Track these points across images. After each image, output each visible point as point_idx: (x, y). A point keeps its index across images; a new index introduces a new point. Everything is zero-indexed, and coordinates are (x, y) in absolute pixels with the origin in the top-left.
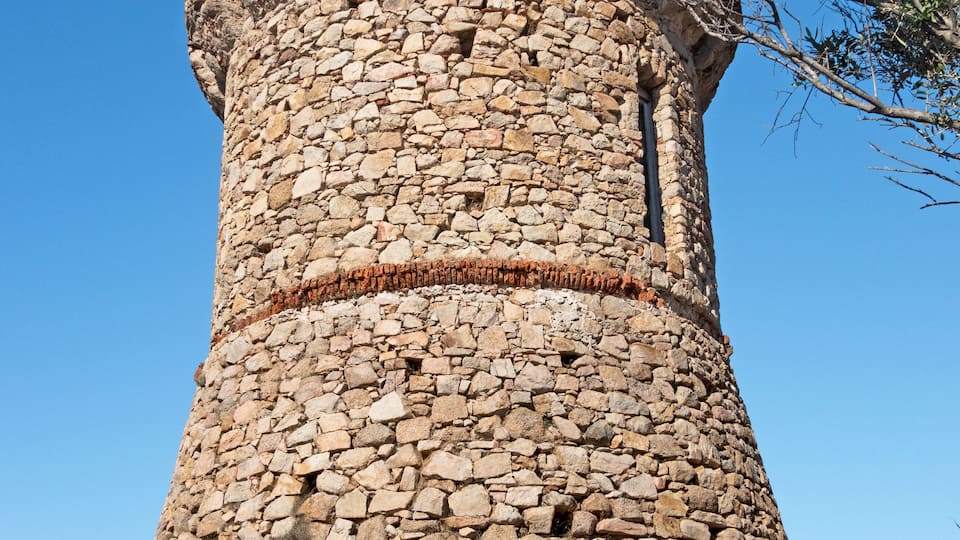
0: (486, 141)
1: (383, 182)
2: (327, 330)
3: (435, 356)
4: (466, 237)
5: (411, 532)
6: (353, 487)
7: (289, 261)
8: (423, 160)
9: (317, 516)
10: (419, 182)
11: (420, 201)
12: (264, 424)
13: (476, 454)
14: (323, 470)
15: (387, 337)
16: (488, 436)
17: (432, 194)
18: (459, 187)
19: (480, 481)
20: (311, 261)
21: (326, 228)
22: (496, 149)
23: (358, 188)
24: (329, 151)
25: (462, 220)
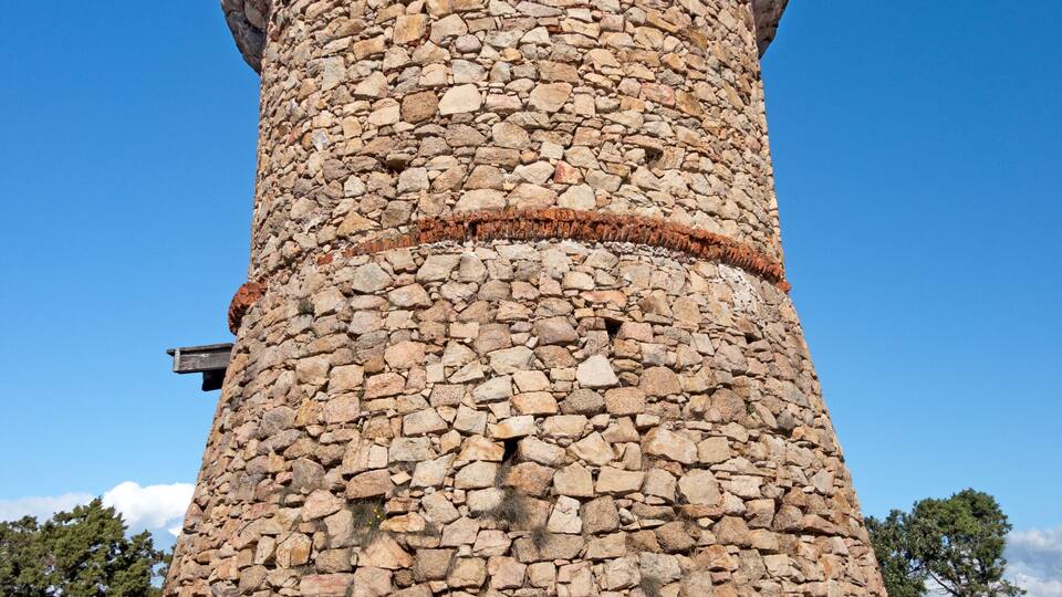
0: (662, 97)
1: (561, 117)
2: (506, 273)
3: (634, 320)
4: (650, 194)
5: (649, 519)
6: (571, 460)
7: (438, 185)
8: (603, 102)
9: (531, 489)
10: (599, 125)
11: (600, 146)
12: (435, 372)
13: (696, 435)
14: (527, 435)
15: (581, 291)
16: (699, 416)
17: (613, 141)
18: (639, 139)
19: (706, 467)
20: (467, 190)
21: (490, 155)
22: (669, 107)
23: (528, 118)
24: (490, 70)
25: (643, 175)
